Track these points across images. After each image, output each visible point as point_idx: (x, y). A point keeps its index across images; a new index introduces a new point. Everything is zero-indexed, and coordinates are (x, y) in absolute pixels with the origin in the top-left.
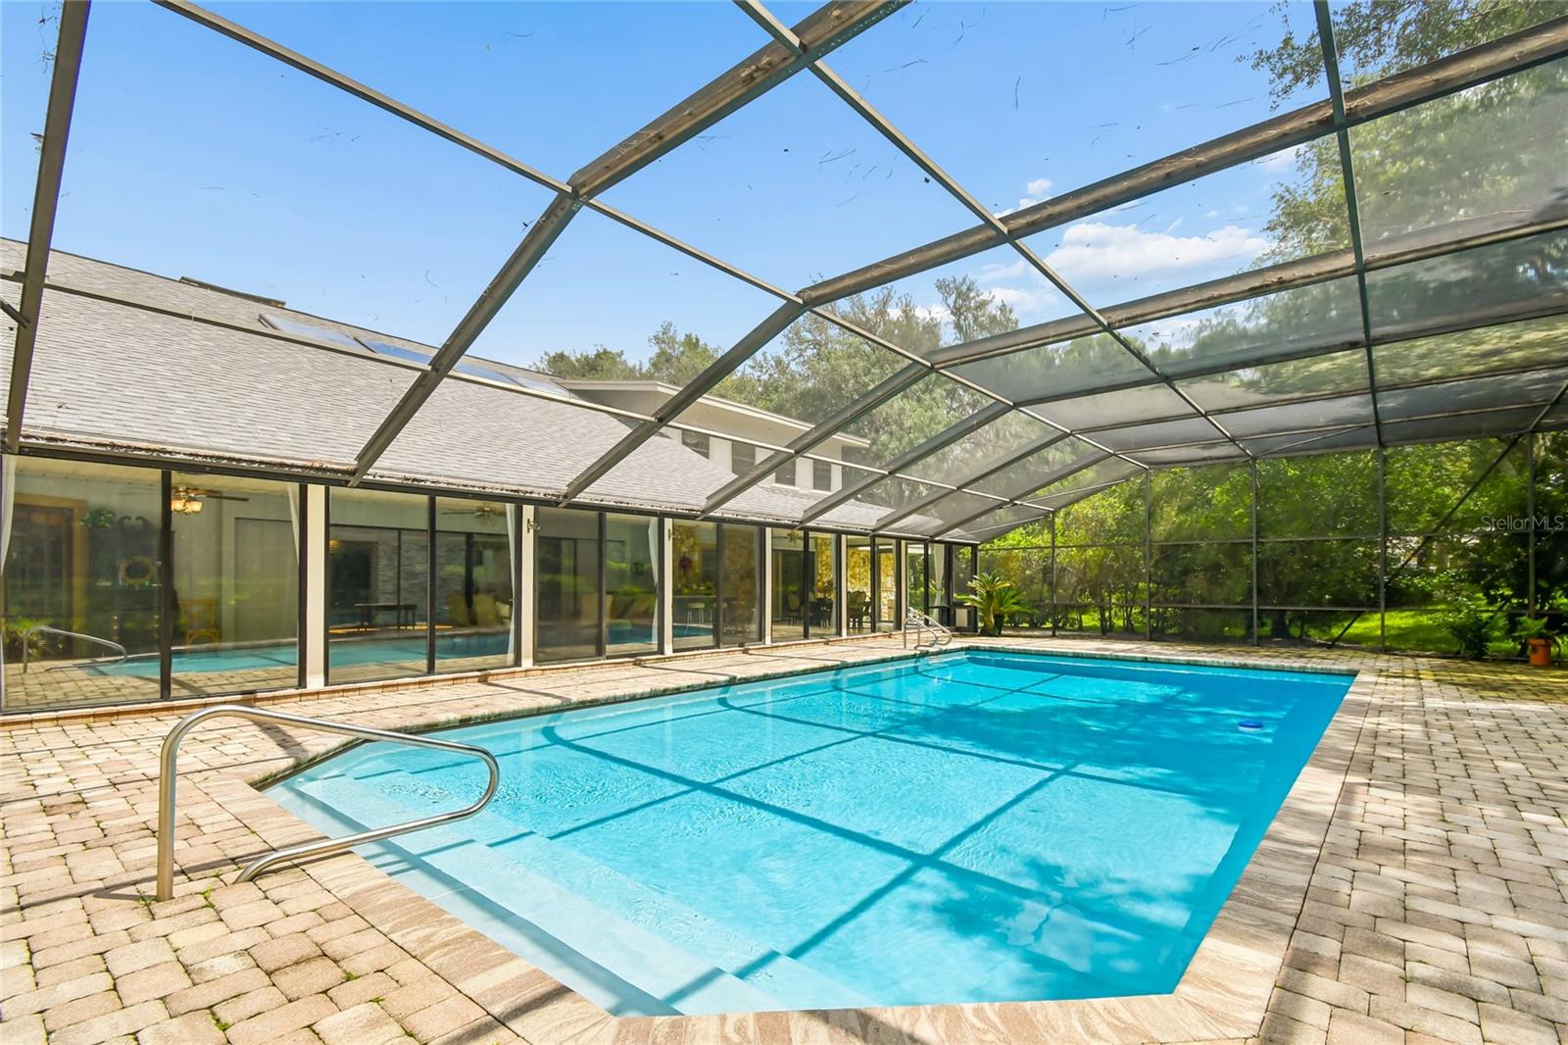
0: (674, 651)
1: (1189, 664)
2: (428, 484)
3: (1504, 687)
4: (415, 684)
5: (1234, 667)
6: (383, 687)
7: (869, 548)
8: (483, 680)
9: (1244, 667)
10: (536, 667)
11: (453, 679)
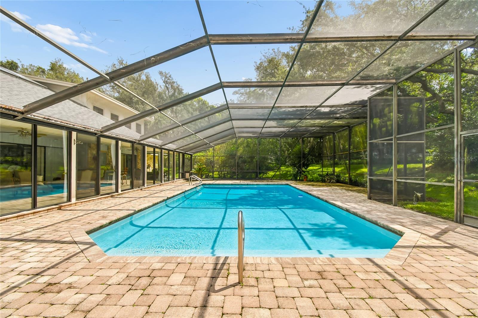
0: (122, 191)
1: (257, 185)
2: (53, 121)
3: (316, 185)
4: (31, 213)
5: (266, 185)
6: (17, 217)
7: (153, 154)
8: (60, 209)
9: (267, 184)
10: (77, 202)
11: (48, 210)
